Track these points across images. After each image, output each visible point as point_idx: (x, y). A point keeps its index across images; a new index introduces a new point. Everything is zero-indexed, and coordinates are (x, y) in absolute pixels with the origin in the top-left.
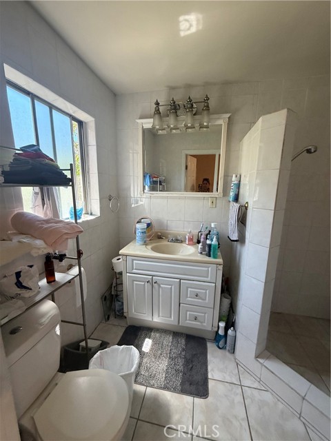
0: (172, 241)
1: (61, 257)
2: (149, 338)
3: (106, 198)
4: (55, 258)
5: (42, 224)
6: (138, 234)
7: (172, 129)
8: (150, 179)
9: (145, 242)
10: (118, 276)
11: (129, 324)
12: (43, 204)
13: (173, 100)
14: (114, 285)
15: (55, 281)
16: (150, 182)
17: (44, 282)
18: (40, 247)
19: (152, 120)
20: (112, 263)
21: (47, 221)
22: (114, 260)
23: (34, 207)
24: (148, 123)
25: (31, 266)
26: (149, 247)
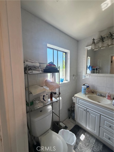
0: (99, 95)
1: (55, 93)
2: (84, 134)
3: (72, 75)
4: (54, 93)
5: (50, 83)
6: (83, 90)
7: (100, 48)
8: (91, 68)
9: (85, 93)
10: (74, 104)
11: (76, 124)
12: (52, 77)
13: (101, 36)
14: (73, 107)
15: (52, 100)
16: (91, 69)
17: (49, 100)
18: (48, 90)
19: (91, 46)
20: (72, 98)
21: (52, 83)
22: (73, 98)
23: (50, 78)
24: (89, 48)
25: (47, 94)
26: (87, 96)
